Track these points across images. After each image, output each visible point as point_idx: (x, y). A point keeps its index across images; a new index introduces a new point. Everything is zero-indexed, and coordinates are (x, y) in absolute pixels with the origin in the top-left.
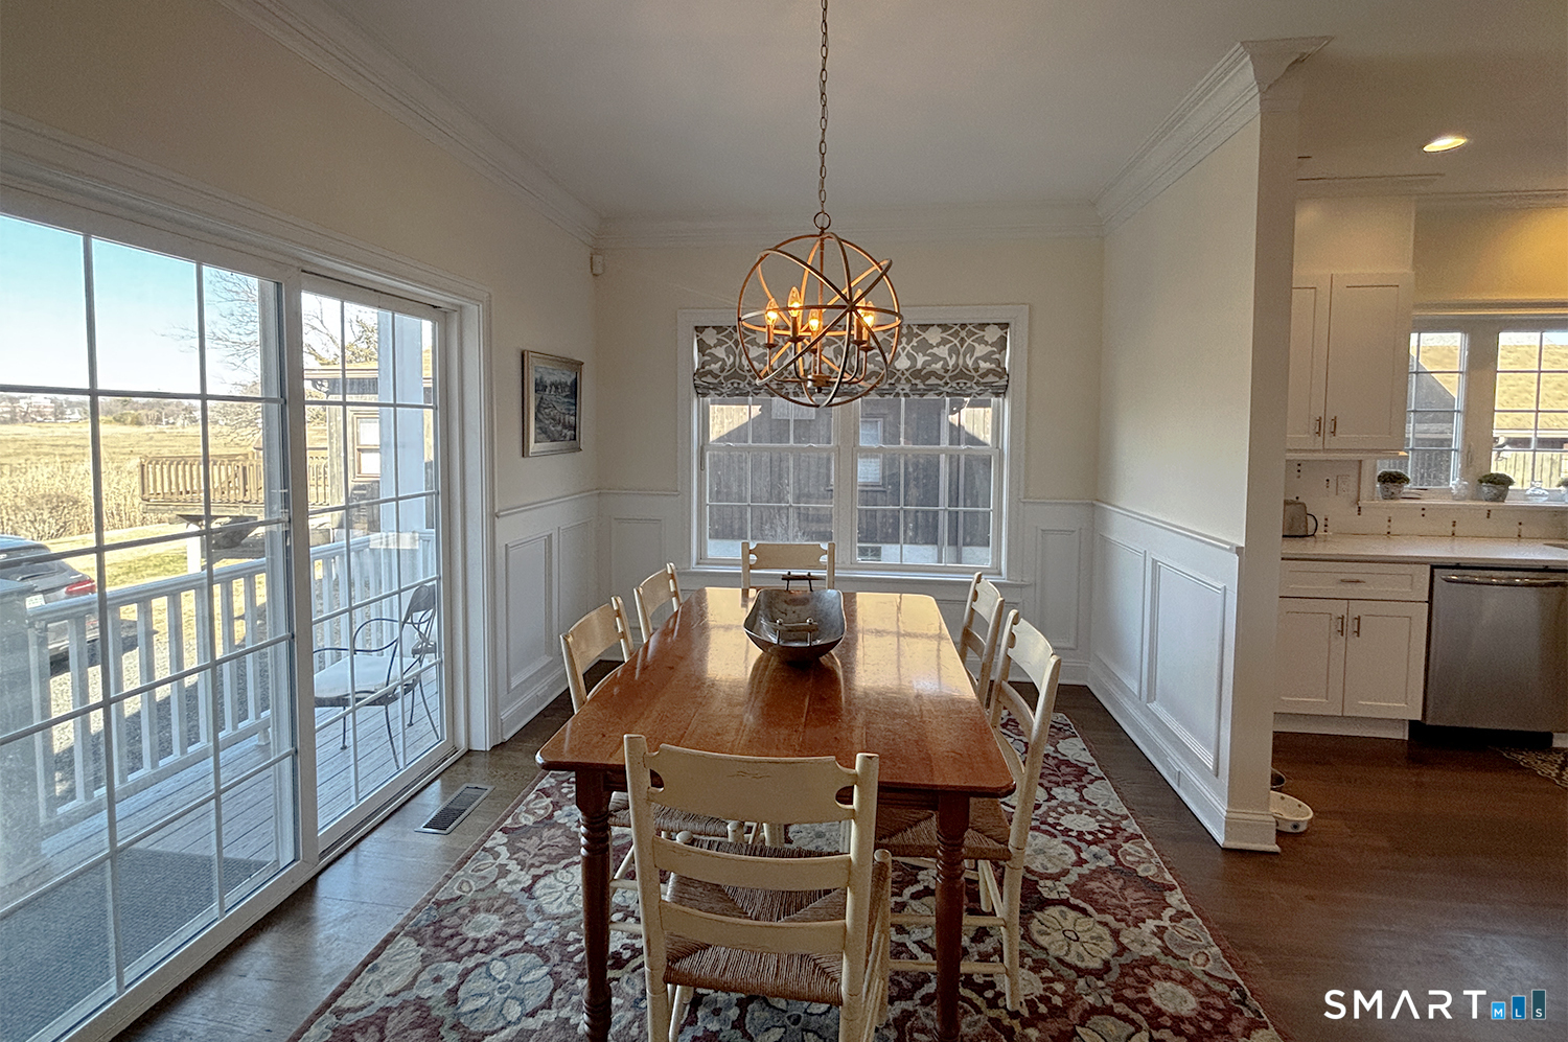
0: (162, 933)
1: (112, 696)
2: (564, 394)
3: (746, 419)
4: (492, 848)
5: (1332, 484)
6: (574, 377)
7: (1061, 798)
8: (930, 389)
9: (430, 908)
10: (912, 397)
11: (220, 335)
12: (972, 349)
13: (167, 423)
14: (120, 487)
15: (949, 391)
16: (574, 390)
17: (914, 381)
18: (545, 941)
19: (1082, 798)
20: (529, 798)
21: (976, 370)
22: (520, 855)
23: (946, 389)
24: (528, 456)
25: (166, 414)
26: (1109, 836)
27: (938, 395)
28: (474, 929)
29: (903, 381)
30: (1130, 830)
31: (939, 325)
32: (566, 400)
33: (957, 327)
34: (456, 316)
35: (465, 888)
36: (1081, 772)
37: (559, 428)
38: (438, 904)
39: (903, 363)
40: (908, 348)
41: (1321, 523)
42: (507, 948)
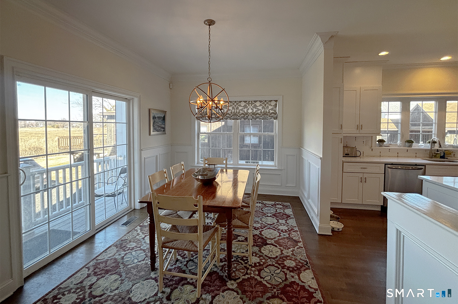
0: (59, 243)
1: (49, 187)
2: (161, 120)
3: (221, 126)
4: (136, 230)
5: (365, 143)
6: (164, 115)
7: (280, 222)
8: (257, 118)
9: (120, 241)
10: (253, 120)
11: (80, 103)
12: (268, 107)
13: (66, 127)
14: (53, 145)
15: (262, 118)
16: (164, 119)
17: (253, 116)
18: (145, 248)
19: (286, 222)
20: (147, 219)
21: (269, 113)
22: (143, 231)
23: (261, 118)
24: (151, 135)
25: (66, 125)
26: (289, 231)
27: (260, 119)
28: (129, 245)
29: (250, 116)
30: (295, 230)
31: (259, 101)
32: (162, 121)
33: (264, 101)
34: (131, 101)
35: (129, 237)
36: (288, 216)
37: (160, 128)
38: (122, 240)
39: (250, 111)
40: (251, 107)
41: (362, 153)
42: (136, 249)
